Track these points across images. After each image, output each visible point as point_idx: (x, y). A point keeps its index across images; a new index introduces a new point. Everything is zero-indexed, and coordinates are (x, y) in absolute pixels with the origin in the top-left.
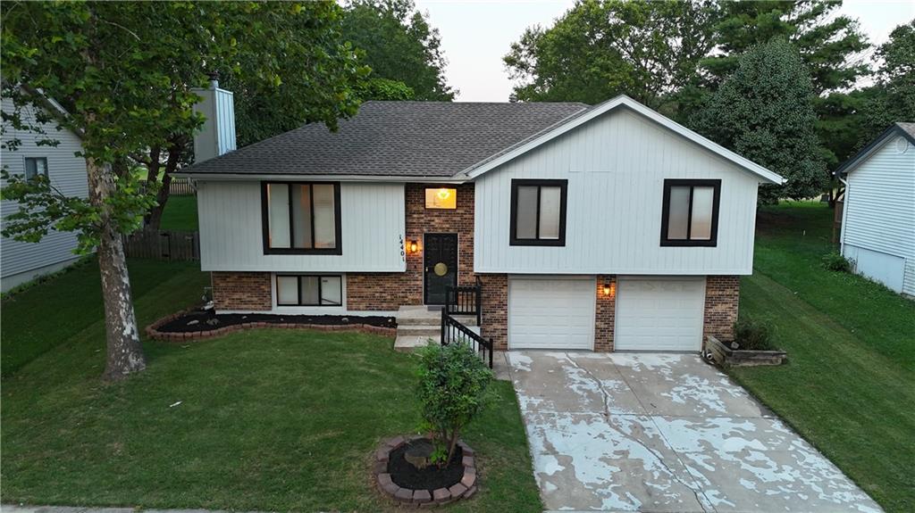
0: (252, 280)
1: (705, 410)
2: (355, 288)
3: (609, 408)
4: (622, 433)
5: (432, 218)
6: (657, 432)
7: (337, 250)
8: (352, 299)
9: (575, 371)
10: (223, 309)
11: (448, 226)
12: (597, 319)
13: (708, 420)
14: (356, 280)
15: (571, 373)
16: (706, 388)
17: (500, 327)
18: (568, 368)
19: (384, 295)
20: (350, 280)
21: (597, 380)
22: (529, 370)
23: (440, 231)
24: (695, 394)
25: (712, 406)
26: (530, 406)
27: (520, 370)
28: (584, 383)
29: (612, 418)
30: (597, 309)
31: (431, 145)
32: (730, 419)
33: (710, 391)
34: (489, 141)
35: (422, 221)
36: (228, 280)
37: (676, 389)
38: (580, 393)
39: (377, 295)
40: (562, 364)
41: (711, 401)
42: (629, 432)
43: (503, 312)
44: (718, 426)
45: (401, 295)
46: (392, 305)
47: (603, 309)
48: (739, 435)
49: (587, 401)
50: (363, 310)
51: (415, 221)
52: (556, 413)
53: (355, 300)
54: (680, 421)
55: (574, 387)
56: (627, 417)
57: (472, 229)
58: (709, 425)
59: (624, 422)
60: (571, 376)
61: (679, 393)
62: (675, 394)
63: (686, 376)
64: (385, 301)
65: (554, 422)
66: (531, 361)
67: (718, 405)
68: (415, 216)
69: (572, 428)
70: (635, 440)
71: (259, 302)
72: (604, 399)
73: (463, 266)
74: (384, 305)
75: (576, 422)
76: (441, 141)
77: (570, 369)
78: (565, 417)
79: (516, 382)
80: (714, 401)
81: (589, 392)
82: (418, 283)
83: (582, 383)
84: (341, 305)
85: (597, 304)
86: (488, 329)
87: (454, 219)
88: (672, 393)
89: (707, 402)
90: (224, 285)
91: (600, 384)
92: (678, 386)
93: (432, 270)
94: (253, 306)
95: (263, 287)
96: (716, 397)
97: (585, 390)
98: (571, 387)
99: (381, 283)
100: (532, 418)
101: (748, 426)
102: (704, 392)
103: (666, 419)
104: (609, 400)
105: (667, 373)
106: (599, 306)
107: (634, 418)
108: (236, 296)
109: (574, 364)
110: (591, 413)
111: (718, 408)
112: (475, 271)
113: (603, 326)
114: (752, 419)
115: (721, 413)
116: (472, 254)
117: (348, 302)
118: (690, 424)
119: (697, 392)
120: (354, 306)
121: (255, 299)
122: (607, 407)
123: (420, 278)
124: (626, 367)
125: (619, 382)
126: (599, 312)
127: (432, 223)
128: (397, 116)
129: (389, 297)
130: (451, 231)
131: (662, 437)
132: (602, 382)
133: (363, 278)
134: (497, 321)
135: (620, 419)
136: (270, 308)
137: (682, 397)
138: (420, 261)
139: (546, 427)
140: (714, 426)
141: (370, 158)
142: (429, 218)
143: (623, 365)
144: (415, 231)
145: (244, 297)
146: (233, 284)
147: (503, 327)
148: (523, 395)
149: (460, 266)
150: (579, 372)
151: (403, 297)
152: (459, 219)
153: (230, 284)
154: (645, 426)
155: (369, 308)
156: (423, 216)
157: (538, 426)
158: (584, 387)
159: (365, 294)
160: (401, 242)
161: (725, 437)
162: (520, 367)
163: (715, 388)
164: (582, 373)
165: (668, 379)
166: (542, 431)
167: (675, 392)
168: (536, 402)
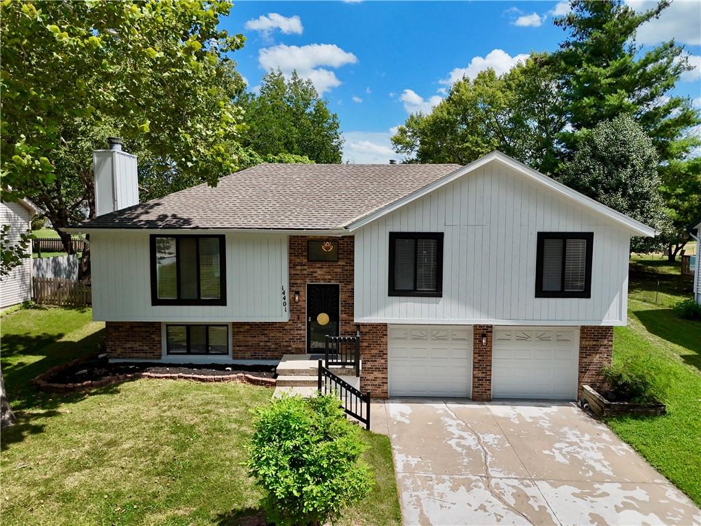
0: (144, 329)
1: (591, 473)
2: (241, 337)
3: (490, 469)
4: (505, 503)
5: (315, 270)
6: (543, 503)
7: (222, 301)
8: (238, 348)
9: (454, 423)
10: (116, 358)
11: (329, 277)
12: (475, 368)
13: (597, 486)
14: (242, 330)
15: (450, 426)
16: (589, 445)
17: (380, 375)
18: (447, 419)
19: (268, 344)
20: (236, 330)
21: (476, 435)
22: (407, 422)
23: (322, 283)
24: (578, 453)
25: (598, 467)
26: (407, 466)
27: (399, 422)
28: (464, 438)
29: (493, 482)
30: (474, 358)
31: (315, 201)
32: (620, 485)
33: (593, 449)
34: (370, 198)
35: (305, 272)
36: (121, 329)
37: (557, 445)
38: (459, 449)
39: (262, 344)
40: (441, 415)
41: (596, 461)
42: (512, 502)
43: (383, 361)
44: (608, 495)
45: (285, 344)
46: (276, 354)
47: (480, 358)
48: (633, 508)
49: (466, 460)
50: (249, 359)
51: (298, 273)
52: (434, 476)
53: (241, 349)
54: (566, 487)
55: (453, 442)
56: (510, 482)
57: (352, 281)
58: (599, 492)
59: (507, 489)
60: (450, 429)
61: (560, 449)
62: (557, 452)
63: (566, 429)
64: (269, 350)
65: (431, 488)
66: (411, 411)
67: (604, 466)
68: (298, 267)
69: (451, 497)
70: (520, 513)
71: (149, 351)
72: (483, 458)
73: (344, 316)
74: (269, 353)
75: (454, 489)
76: (324, 198)
77: (450, 421)
78: (443, 481)
79: (394, 436)
80: (599, 461)
81: (468, 448)
82: (301, 332)
83: (461, 437)
84: (227, 354)
85: (474, 353)
86: (369, 378)
87: (336, 270)
88: (553, 450)
89: (591, 463)
90: (117, 334)
91: (479, 438)
92: (560, 441)
93: (315, 319)
94: (144, 355)
95: (153, 336)
96: (599, 456)
97: (463, 447)
98: (449, 442)
99: (266, 332)
100: (408, 482)
101: (640, 494)
102: (586, 449)
103: (551, 484)
104: (489, 459)
105: (546, 425)
106: (476, 355)
107: (516, 483)
108: (128, 345)
109: (453, 415)
110: (470, 476)
111: (605, 471)
112: (355, 321)
113: (480, 375)
114: (643, 484)
115: (609, 477)
116: (353, 304)
117: (233, 351)
118: (578, 491)
119: (579, 450)
120: (240, 354)
121: (146, 348)
122: (487, 470)
123: (303, 327)
124: (505, 418)
125: (498, 436)
126: (476, 361)
127: (315, 275)
128: (285, 176)
129: (273, 346)
130: (333, 283)
131: (549, 510)
132: (481, 436)
133: (248, 327)
134: (378, 369)
135: (502, 483)
136: (159, 357)
137: (564, 456)
138: (303, 311)
139: (423, 494)
140: (605, 494)
141: (255, 213)
142: (311, 270)
143: (501, 416)
144: (299, 282)
145: (136, 346)
146: (126, 334)
147: (383, 376)
148: (400, 452)
149: (342, 316)
150: (458, 425)
151: (286, 346)
152: (340, 270)
153: (123, 334)
154: (529, 494)
155: (254, 357)
156: (306, 267)
157: (414, 494)
158: (463, 442)
159: (250, 344)
160: (284, 293)
161: (618, 509)
162: (399, 418)
163: (598, 444)
164: (461, 425)
165: (547, 433)
166: (419, 500)
167: (557, 449)
168: (414, 461)
